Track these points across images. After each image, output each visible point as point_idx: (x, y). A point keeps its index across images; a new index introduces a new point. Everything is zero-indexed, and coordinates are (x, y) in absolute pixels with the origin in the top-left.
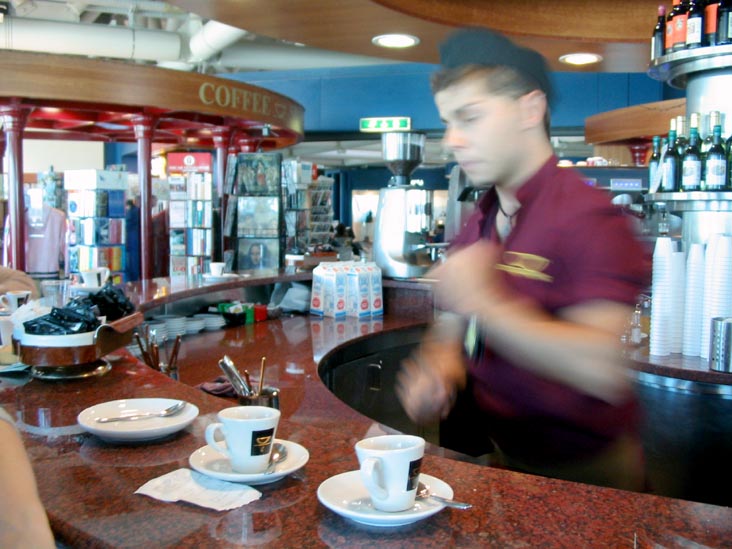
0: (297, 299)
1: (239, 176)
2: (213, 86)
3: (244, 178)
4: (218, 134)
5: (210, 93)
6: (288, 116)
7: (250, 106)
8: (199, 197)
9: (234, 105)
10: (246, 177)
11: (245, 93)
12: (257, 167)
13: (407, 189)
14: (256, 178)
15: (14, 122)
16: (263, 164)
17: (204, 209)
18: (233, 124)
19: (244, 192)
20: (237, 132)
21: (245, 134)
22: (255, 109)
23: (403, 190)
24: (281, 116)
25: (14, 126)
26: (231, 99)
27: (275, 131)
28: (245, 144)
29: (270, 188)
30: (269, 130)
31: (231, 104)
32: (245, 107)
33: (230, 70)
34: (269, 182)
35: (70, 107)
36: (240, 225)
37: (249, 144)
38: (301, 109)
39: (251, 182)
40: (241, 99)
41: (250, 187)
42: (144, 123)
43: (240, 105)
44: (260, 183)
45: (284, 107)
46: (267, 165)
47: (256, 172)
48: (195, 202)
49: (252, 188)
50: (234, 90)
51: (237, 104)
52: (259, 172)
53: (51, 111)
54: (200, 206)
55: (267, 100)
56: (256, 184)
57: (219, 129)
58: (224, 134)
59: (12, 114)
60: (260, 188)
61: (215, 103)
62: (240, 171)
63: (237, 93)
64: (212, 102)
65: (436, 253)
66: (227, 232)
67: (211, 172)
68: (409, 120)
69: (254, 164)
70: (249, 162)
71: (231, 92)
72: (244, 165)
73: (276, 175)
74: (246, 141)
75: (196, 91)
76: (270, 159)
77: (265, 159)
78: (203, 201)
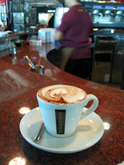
3: (14, 7)
8: (3, 12)
14: (17, 7)
17: (4, 16)
19: (14, 11)
29: (22, 10)
34: (21, 9)
41: (16, 9)
46: (20, 4)
48: (1, 14)
52: (18, 6)
56: (18, 9)
60: (19, 10)
62: (13, 5)
67: (5, 5)
69: (17, 3)
70: (15, 3)
73: (23, 6)
76: (21, 2)
77: (20, 2)
78: (4, 14)
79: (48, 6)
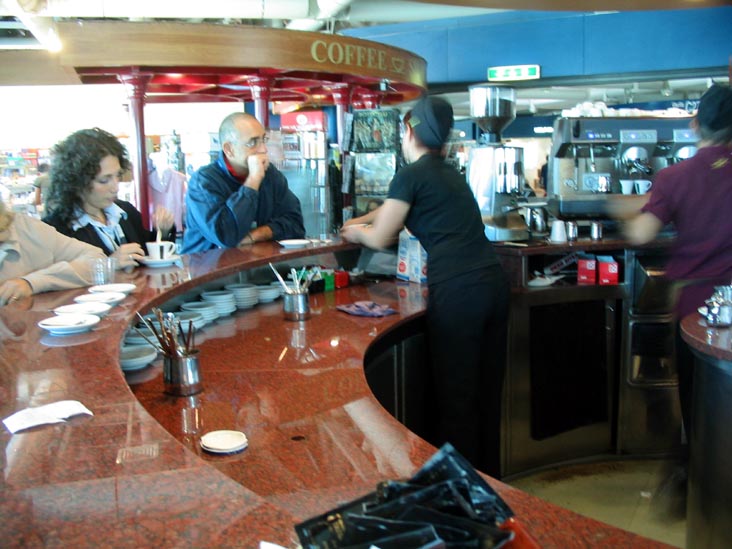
0: (383, 263)
1: (355, 132)
2: (325, 44)
3: (360, 135)
4: (337, 91)
5: (322, 51)
6: (407, 69)
7: (365, 63)
8: (313, 156)
9: (348, 62)
10: (362, 134)
11: (359, 48)
12: (372, 123)
13: (496, 147)
14: (371, 134)
15: (134, 90)
16: (378, 120)
17: (317, 167)
18: (352, 81)
19: (361, 149)
20: (357, 88)
21: (367, 90)
22: (370, 65)
23: (491, 149)
24: (399, 71)
25: (135, 94)
26: (344, 56)
27: (393, 85)
28: (368, 99)
29: (386, 144)
30: (387, 84)
31: (344, 60)
32: (359, 64)
33: (367, 24)
34: (385, 138)
35: (192, 72)
36: (357, 182)
37: (372, 99)
38: (423, 62)
39: (367, 139)
40: (355, 56)
41: (367, 144)
42: (260, 84)
43: (354, 61)
44: (376, 139)
45: (402, 61)
46: (382, 121)
47: (371, 128)
48: (309, 160)
49: (368, 145)
50: (347, 47)
51: (351, 61)
52: (375, 128)
53: (175, 76)
54: (313, 164)
55: (383, 54)
56: (372, 140)
57: (339, 85)
58: (343, 91)
59: (134, 82)
60: (376, 145)
61: (328, 60)
62: (356, 128)
63: (351, 49)
64: (325, 60)
65: (532, 214)
66: (345, 189)
67: (324, 131)
68: (538, 68)
69: (369, 120)
70: (365, 119)
71: (344, 48)
72: (360, 121)
73: (392, 130)
74: (369, 96)
75: (308, 50)
76: (386, 115)
77: (380, 116)
78: (317, 160)
79: (533, 110)
